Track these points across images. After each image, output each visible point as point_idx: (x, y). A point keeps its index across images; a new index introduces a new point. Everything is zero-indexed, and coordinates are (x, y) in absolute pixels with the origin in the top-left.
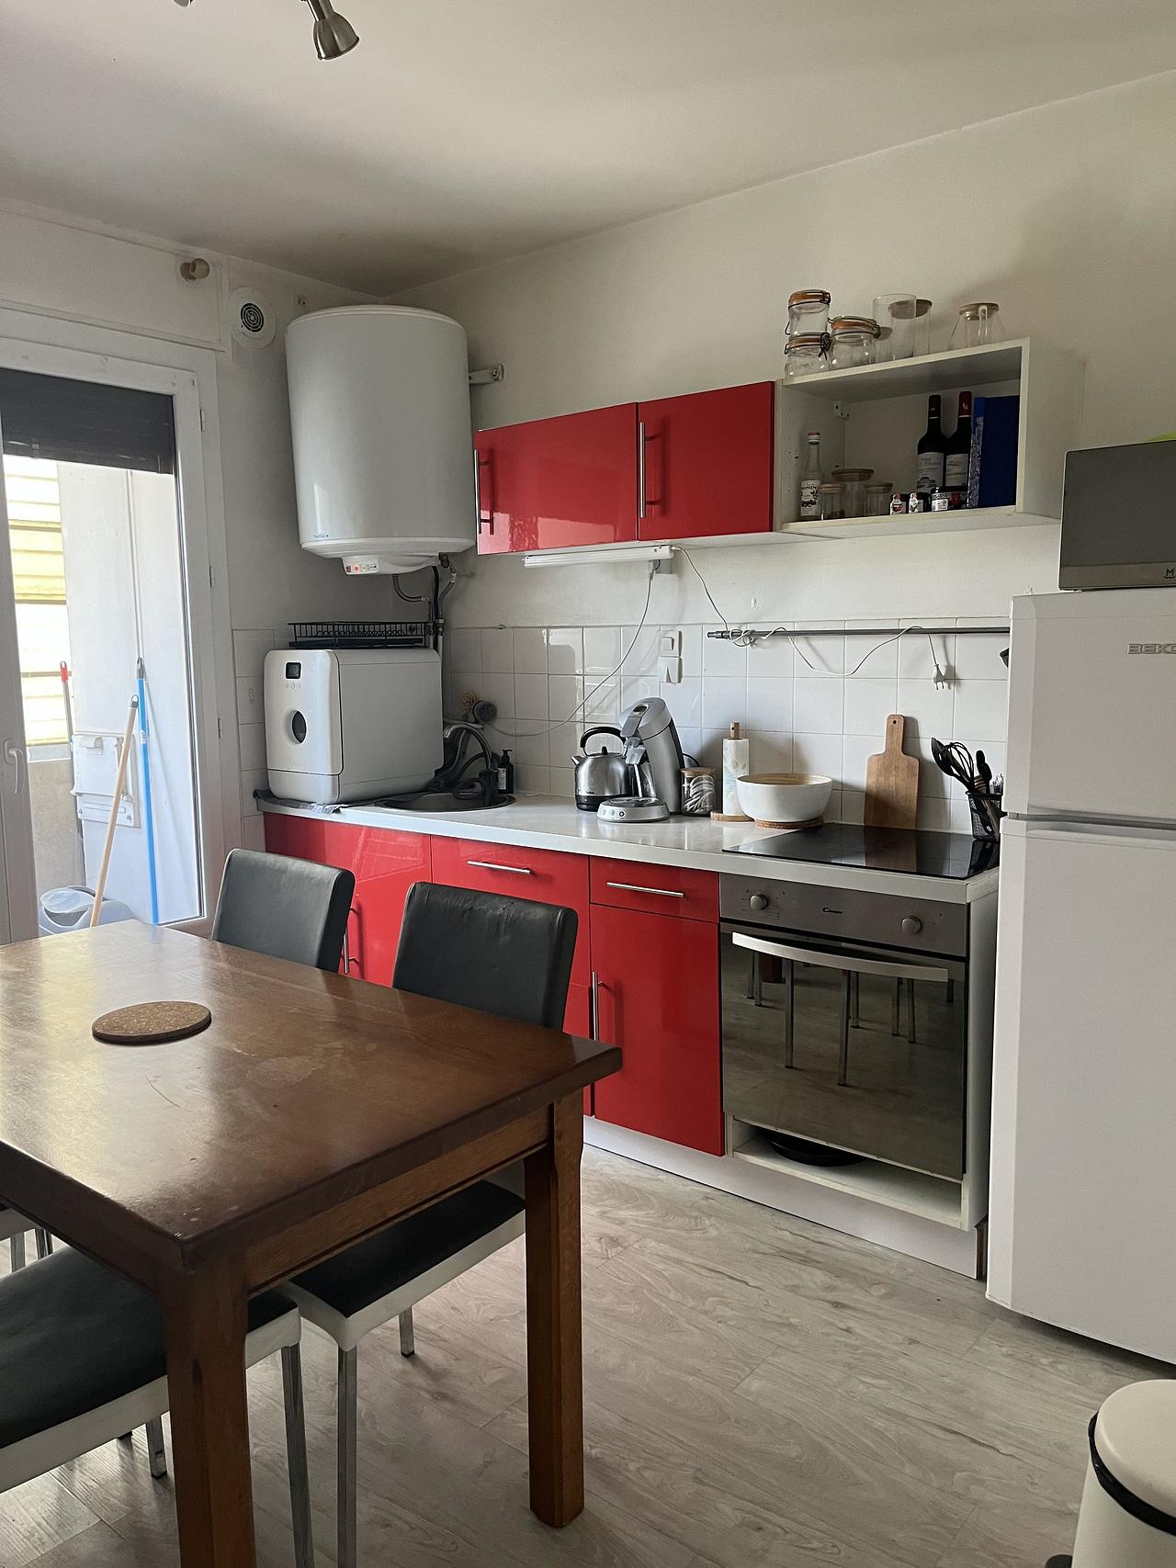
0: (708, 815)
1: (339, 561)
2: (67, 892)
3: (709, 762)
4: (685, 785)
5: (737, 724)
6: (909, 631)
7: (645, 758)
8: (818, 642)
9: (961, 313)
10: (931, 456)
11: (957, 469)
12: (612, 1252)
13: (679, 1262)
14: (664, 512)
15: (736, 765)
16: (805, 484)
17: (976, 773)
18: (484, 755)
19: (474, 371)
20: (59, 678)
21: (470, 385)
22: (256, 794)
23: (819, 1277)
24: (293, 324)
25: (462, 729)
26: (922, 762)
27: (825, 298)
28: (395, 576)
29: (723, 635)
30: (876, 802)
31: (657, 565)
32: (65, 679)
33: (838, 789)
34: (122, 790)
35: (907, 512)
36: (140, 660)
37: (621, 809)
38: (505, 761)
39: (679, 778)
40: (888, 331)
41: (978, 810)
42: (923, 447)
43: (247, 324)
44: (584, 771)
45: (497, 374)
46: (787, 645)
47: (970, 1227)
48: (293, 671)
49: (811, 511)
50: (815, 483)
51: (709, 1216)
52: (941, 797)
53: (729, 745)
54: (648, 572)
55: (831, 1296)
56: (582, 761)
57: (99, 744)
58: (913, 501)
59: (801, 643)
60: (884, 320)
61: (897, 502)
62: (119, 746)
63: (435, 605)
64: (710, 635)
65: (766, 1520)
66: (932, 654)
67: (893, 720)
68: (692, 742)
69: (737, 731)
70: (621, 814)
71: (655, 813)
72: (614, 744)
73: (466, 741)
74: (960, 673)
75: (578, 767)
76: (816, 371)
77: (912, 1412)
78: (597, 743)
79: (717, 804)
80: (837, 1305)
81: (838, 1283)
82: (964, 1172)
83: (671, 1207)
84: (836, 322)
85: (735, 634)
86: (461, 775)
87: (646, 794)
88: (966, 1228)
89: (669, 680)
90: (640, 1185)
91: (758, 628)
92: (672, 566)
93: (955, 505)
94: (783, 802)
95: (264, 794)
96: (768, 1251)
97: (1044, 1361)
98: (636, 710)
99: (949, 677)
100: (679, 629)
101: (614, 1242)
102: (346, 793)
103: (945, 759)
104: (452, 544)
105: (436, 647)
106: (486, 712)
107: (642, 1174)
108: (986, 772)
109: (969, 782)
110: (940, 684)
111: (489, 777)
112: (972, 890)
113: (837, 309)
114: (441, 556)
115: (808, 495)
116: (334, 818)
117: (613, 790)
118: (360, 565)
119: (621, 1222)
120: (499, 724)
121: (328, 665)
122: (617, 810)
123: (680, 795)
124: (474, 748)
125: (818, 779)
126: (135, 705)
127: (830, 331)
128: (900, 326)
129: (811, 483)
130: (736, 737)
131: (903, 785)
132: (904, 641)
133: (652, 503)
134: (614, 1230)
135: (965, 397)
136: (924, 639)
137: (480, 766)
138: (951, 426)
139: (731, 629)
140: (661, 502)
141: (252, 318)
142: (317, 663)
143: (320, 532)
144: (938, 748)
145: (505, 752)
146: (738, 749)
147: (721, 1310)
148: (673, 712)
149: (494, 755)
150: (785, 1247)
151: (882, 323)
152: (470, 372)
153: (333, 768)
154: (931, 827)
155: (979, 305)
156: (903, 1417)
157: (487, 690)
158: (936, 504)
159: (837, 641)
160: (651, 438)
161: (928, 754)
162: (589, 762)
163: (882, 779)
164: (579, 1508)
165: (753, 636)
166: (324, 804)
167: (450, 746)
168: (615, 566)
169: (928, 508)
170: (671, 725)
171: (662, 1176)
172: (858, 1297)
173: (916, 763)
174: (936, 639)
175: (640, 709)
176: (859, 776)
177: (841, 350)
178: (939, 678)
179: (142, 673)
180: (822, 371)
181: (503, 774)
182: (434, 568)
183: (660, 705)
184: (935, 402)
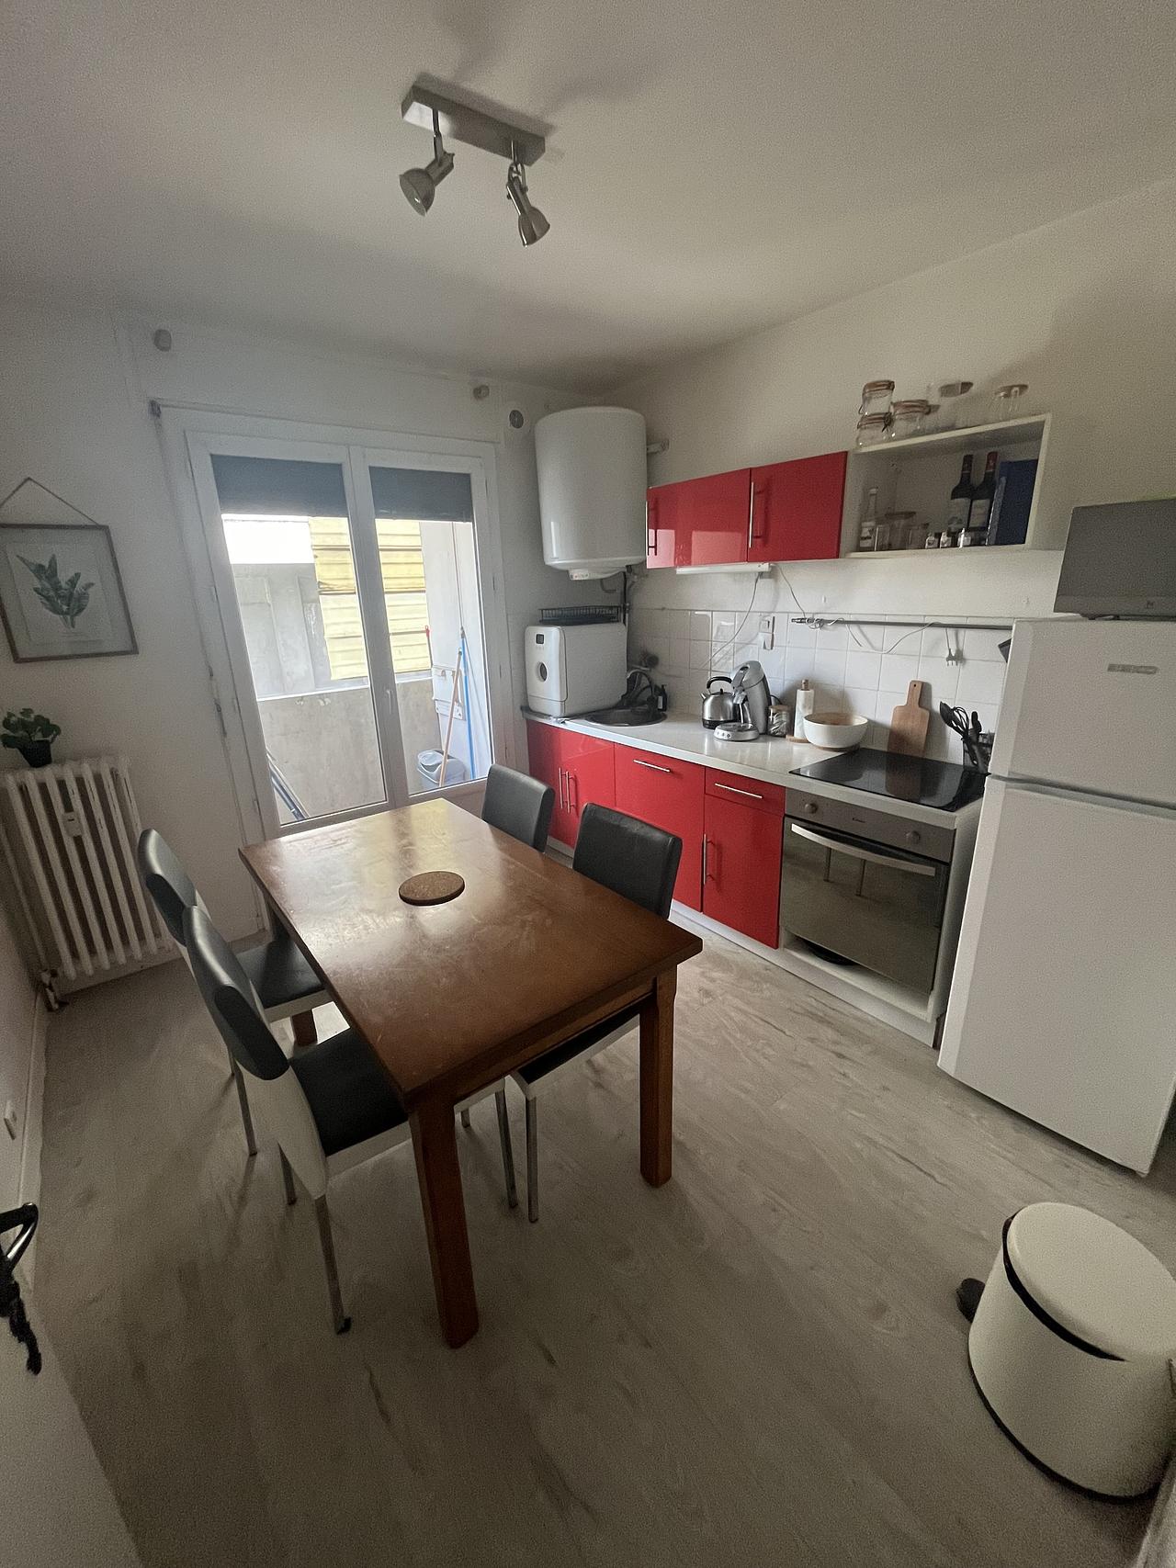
0: (784, 736)
1: (567, 571)
2: (430, 753)
3: (787, 702)
4: (771, 717)
5: (807, 681)
6: (932, 625)
7: (746, 700)
8: (865, 628)
9: (996, 394)
10: (962, 502)
11: (980, 511)
12: (706, 1001)
13: (745, 1013)
14: (765, 543)
15: (804, 707)
16: (865, 524)
17: (971, 727)
18: (650, 686)
19: (651, 443)
20: (425, 635)
21: (647, 454)
22: (522, 708)
23: (829, 1034)
24: (541, 421)
25: (636, 673)
26: (932, 715)
27: (890, 386)
28: (601, 580)
29: (802, 621)
30: (896, 737)
31: (761, 575)
32: (428, 636)
33: (872, 725)
34: (455, 699)
35: (938, 547)
36: (462, 628)
37: (729, 733)
38: (662, 691)
39: (767, 713)
40: (937, 407)
41: (969, 751)
42: (955, 494)
43: (513, 424)
44: (708, 704)
45: (665, 445)
46: (845, 629)
47: (932, 1020)
48: (540, 639)
49: (866, 544)
50: (872, 524)
51: (766, 982)
52: (943, 738)
53: (801, 694)
54: (755, 578)
55: (838, 1049)
56: (708, 697)
57: (444, 674)
58: (944, 538)
59: (854, 629)
60: (934, 399)
61: (931, 538)
62: (453, 676)
63: (625, 593)
64: (793, 620)
65: (780, 1204)
66: (948, 642)
67: (914, 684)
68: (776, 687)
69: (807, 685)
70: (728, 736)
71: (750, 735)
72: (727, 687)
73: (640, 679)
74: (966, 654)
75: (705, 700)
76: (879, 442)
77: (881, 1141)
78: (716, 686)
79: (791, 730)
80: (840, 1056)
81: (842, 1039)
82: (932, 989)
83: (744, 973)
84: (895, 405)
85: (810, 621)
86: (638, 696)
87: (745, 721)
88: (929, 1021)
89: (765, 647)
90: (726, 955)
91: (826, 617)
92: (772, 574)
93: (977, 542)
94: (833, 737)
95: (526, 709)
96: (800, 1011)
97: (973, 1115)
98: (742, 669)
99: (958, 657)
100: (773, 615)
101: (707, 993)
102: (569, 711)
103: (948, 715)
104: (632, 559)
105: (624, 623)
106: (652, 661)
107: (729, 948)
108: (977, 726)
109: (965, 734)
110: (950, 662)
111: (653, 701)
112: (960, 815)
113: (899, 395)
114: (627, 566)
115: (866, 533)
116: (562, 726)
117: (725, 717)
118: (578, 575)
119: (713, 980)
120: (659, 668)
121: (559, 636)
122: (726, 733)
123: (768, 723)
124: (645, 682)
125: (859, 721)
126: (460, 653)
127: (892, 410)
128: (946, 403)
129: (868, 524)
130: (806, 689)
131: (916, 727)
132: (927, 631)
133: (757, 537)
134: (707, 985)
135: (993, 456)
136: (942, 631)
137: (648, 693)
138: (978, 478)
139: (808, 616)
140: (763, 536)
141: (516, 419)
142: (553, 634)
143: (555, 555)
144: (943, 706)
145: (663, 686)
146: (806, 699)
147: (769, 1051)
148: (766, 671)
149: (656, 687)
150: (813, 1010)
151: (932, 402)
152: (647, 445)
153: (561, 697)
154: (934, 756)
155: (1012, 387)
156: (875, 1144)
157: (655, 647)
158: (962, 539)
159: (881, 628)
160: (760, 492)
161: (937, 708)
162: (712, 698)
163: (901, 723)
164: (668, 1176)
165: (822, 623)
166: (557, 718)
167: (631, 681)
168: (735, 574)
169: (955, 544)
170: (764, 679)
171: (741, 951)
172: (855, 1052)
173: (927, 714)
174: (951, 632)
175: (744, 668)
176: (886, 718)
177: (900, 425)
178: (950, 658)
179: (463, 635)
180: (883, 442)
181: (661, 699)
182: (624, 573)
183: (756, 666)
184: (968, 460)
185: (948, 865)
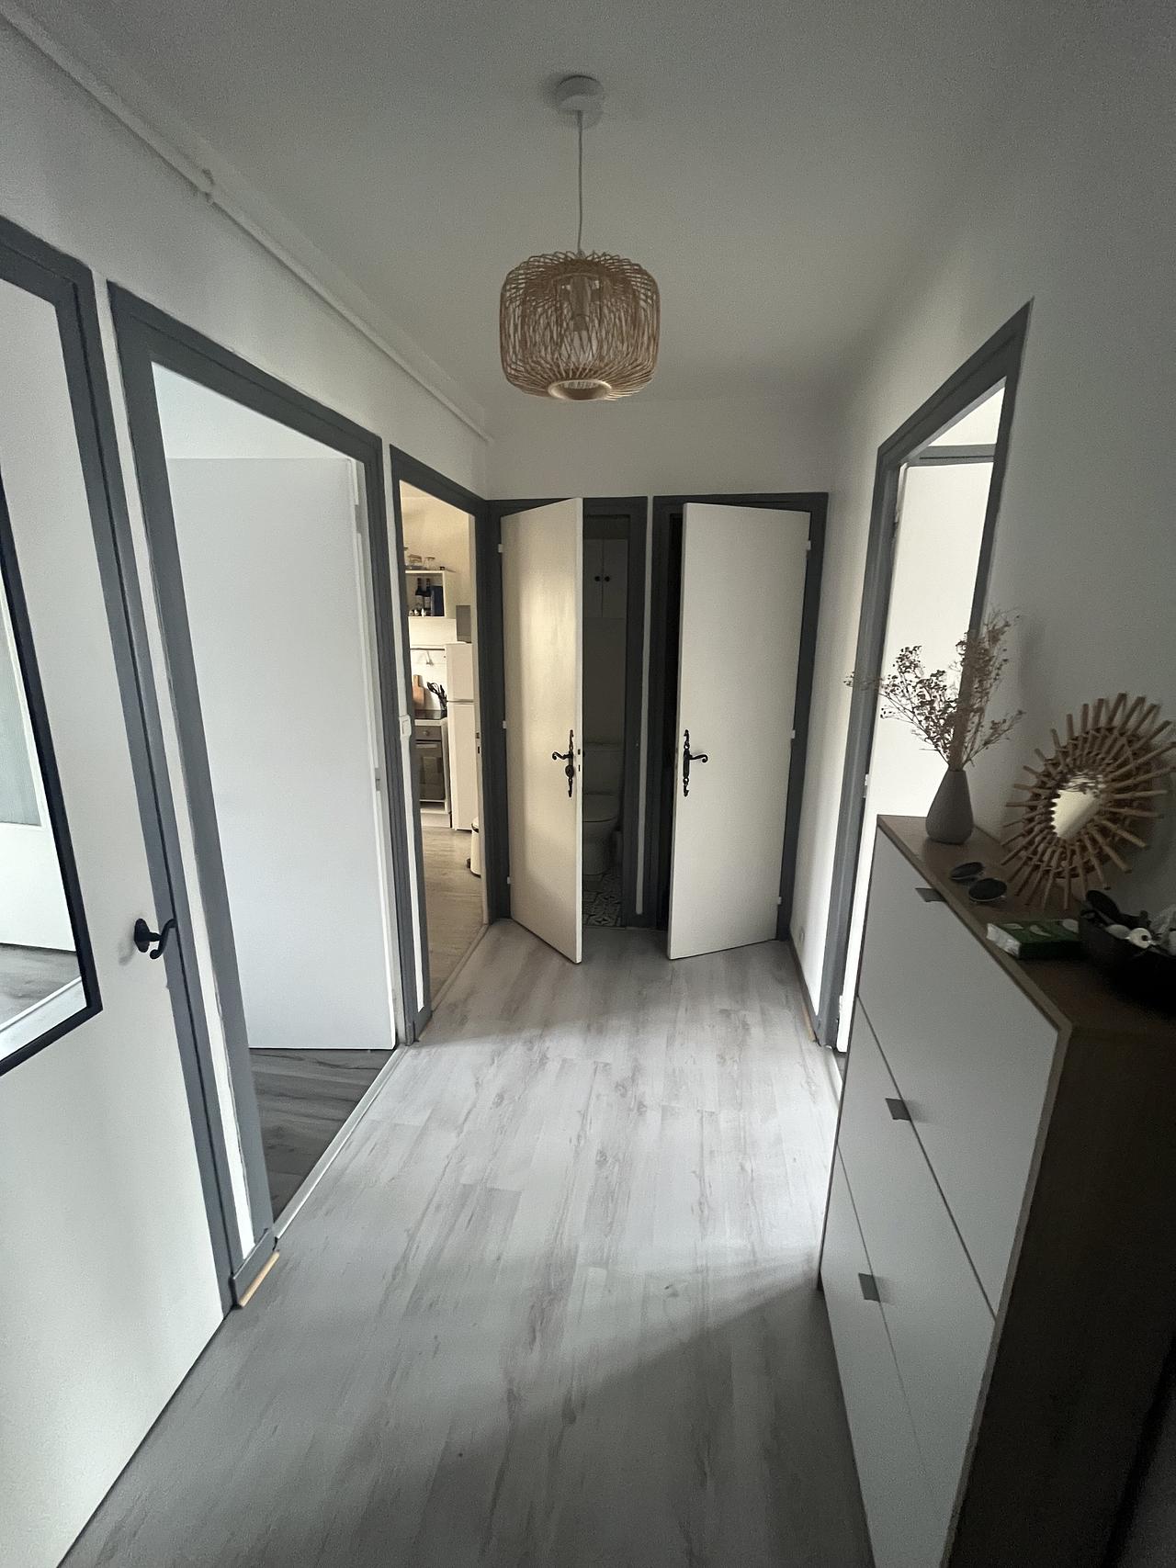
10: (420, 597)
11: (427, 604)
17: (440, 691)
26: (425, 689)
35: (414, 616)
41: (442, 702)
42: (417, 595)
52: (431, 699)
58: (416, 612)
61: (411, 612)
74: (433, 661)
93: (428, 615)
99: (430, 663)
103: (431, 687)
108: (443, 691)
109: (438, 694)
110: (428, 665)
112: (441, 723)
131: (420, 696)
135: (427, 582)
138: (424, 590)
144: (429, 685)
154: (429, 707)
158: (423, 613)
161: (426, 687)
169: (420, 615)
184: (422, 582)
185: (441, 741)
